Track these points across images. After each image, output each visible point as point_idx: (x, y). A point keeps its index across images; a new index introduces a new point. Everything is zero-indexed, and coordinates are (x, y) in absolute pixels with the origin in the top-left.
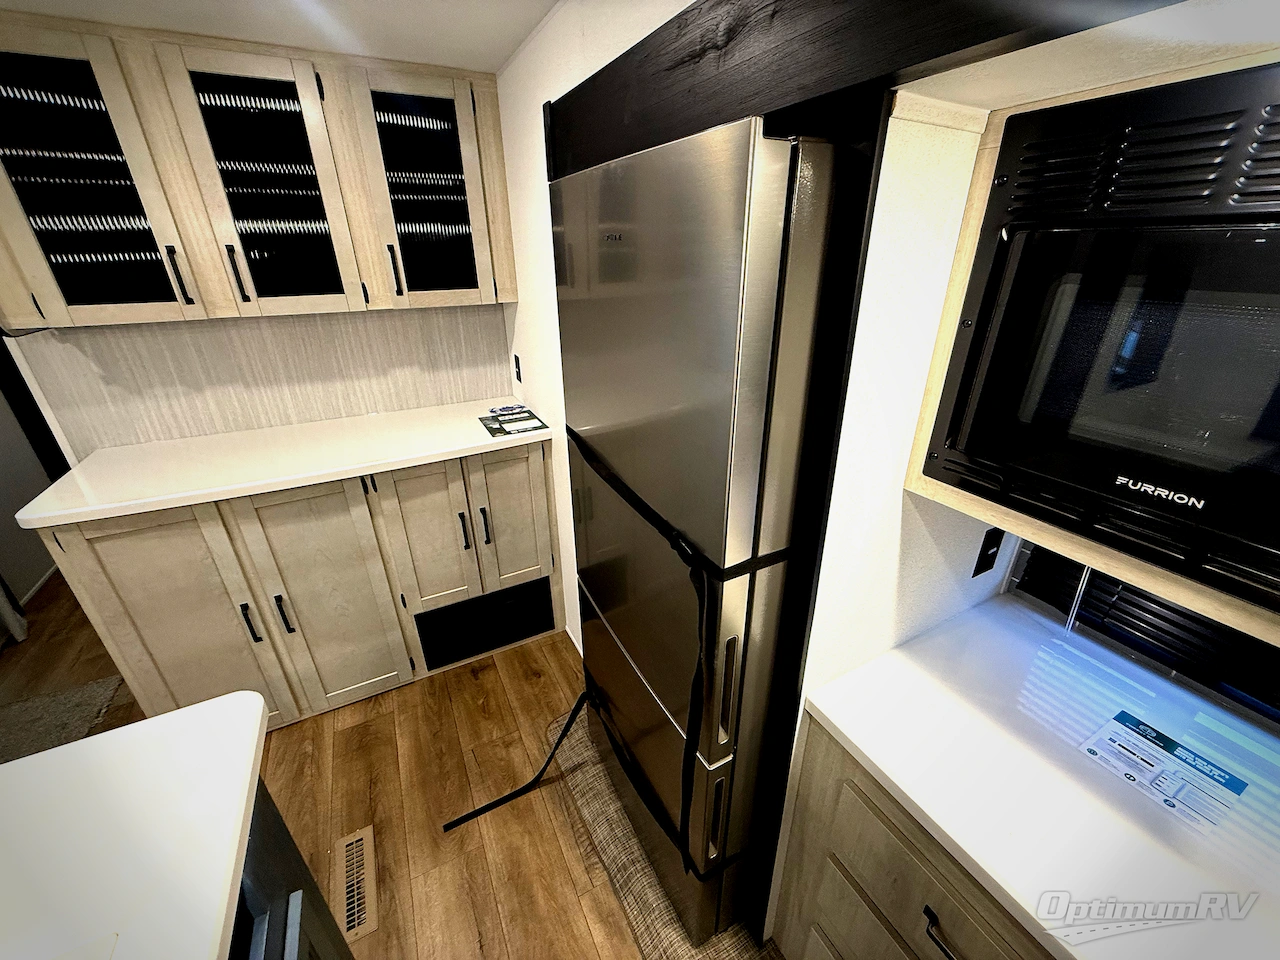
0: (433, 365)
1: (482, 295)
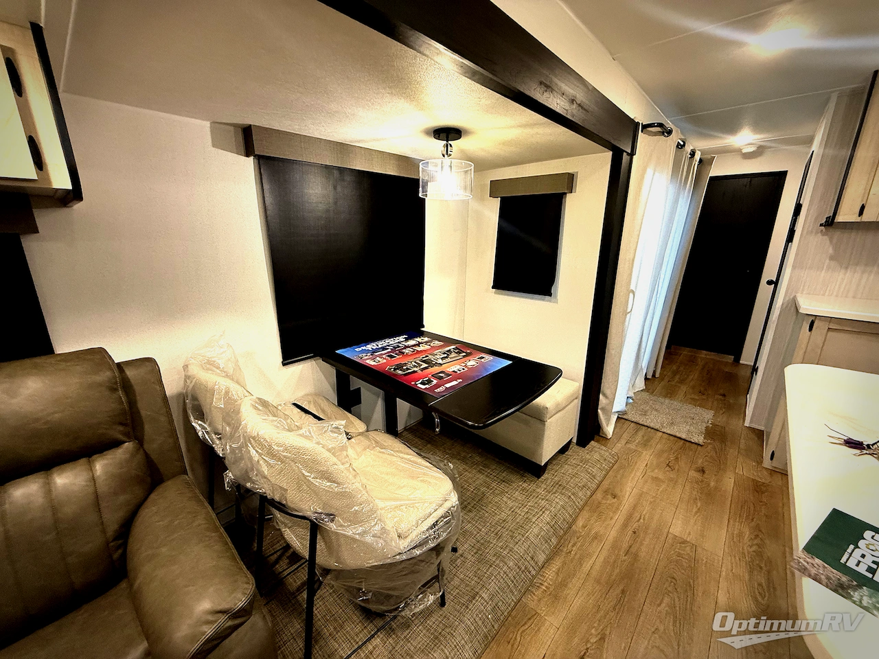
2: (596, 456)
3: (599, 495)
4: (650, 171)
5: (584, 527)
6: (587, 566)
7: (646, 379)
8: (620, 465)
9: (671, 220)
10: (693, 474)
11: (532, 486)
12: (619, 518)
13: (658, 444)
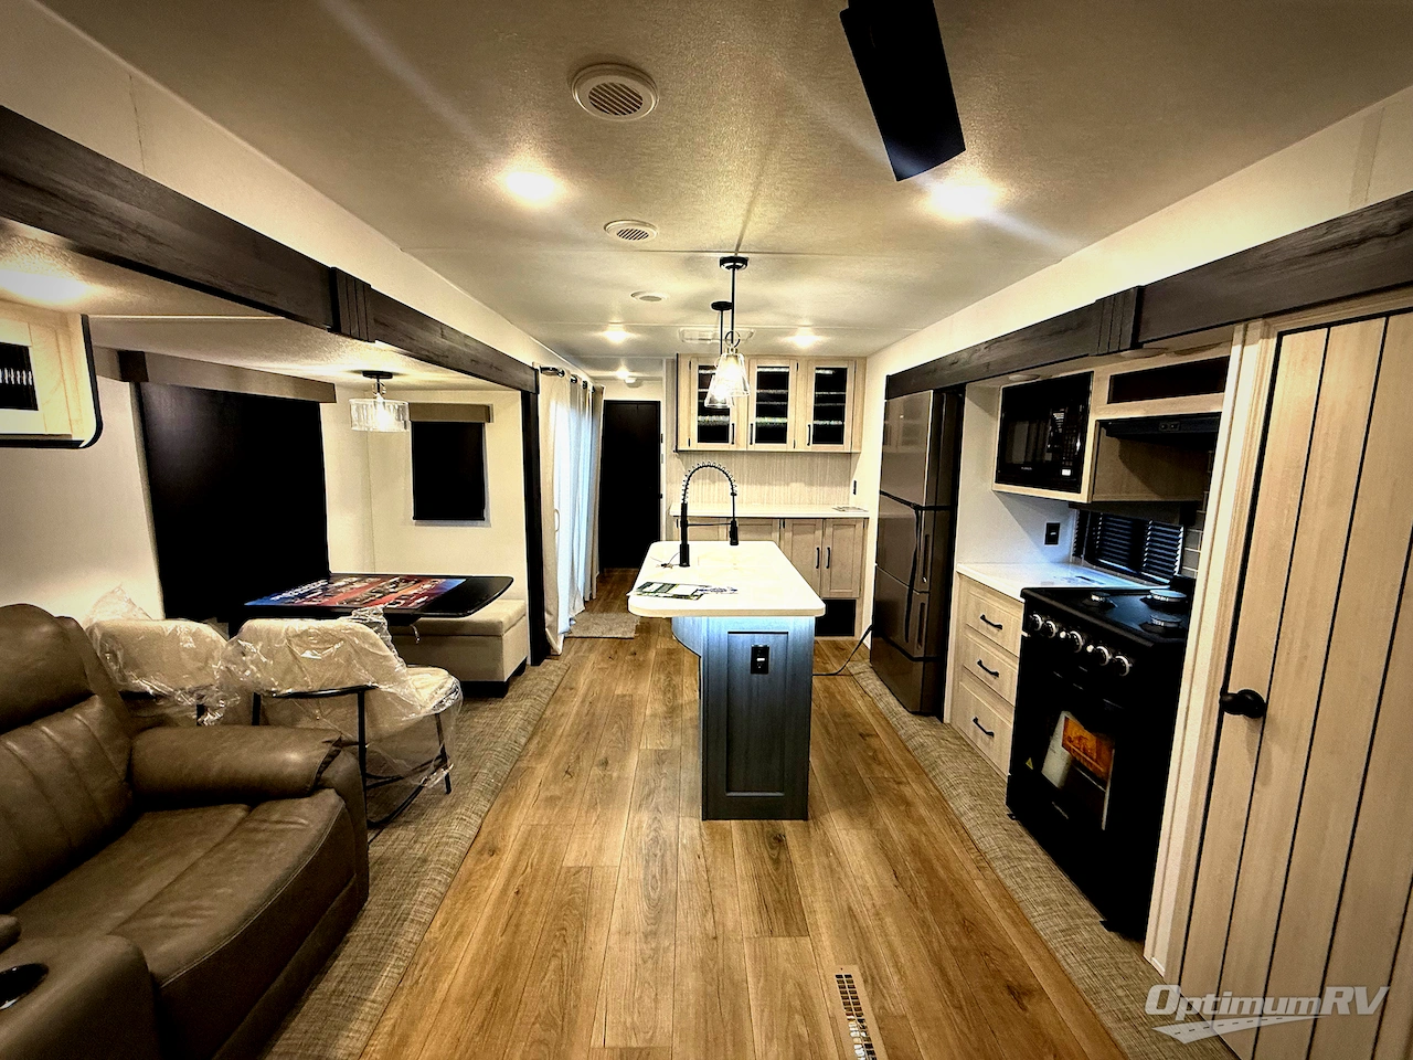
0: (811, 484)
1: (845, 448)
2: (552, 668)
3: (559, 692)
4: (553, 403)
5: (552, 713)
6: (559, 732)
7: (585, 602)
8: (574, 669)
9: (578, 445)
10: (628, 658)
11: (498, 705)
12: (577, 700)
13: (601, 646)
